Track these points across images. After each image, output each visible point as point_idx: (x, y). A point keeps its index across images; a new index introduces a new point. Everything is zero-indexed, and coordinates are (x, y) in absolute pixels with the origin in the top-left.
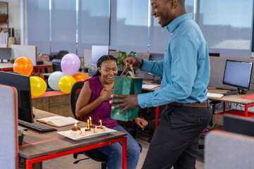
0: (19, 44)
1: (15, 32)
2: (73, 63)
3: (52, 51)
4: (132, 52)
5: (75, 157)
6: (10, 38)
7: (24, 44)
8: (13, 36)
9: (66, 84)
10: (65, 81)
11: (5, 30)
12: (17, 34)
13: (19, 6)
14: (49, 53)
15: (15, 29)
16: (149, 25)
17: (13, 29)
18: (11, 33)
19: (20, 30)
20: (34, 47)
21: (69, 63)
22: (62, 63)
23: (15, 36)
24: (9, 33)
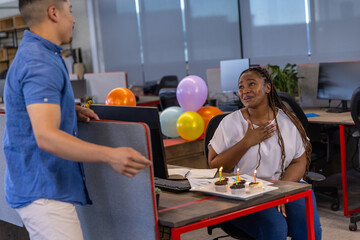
0: (91, 71)
1: (83, 55)
2: (197, 91)
3: (147, 80)
4: (289, 65)
5: (210, 233)
6: (76, 66)
7: (100, 71)
8: (81, 61)
9: (188, 125)
10: (186, 121)
11: (67, 53)
12: (87, 58)
13: (87, 11)
14: (142, 84)
15: (83, 50)
16: (308, 21)
17: (80, 50)
18: (78, 56)
19: (90, 51)
20: (123, 74)
21: (189, 92)
22: (178, 92)
23: (84, 61)
24: (75, 57)
